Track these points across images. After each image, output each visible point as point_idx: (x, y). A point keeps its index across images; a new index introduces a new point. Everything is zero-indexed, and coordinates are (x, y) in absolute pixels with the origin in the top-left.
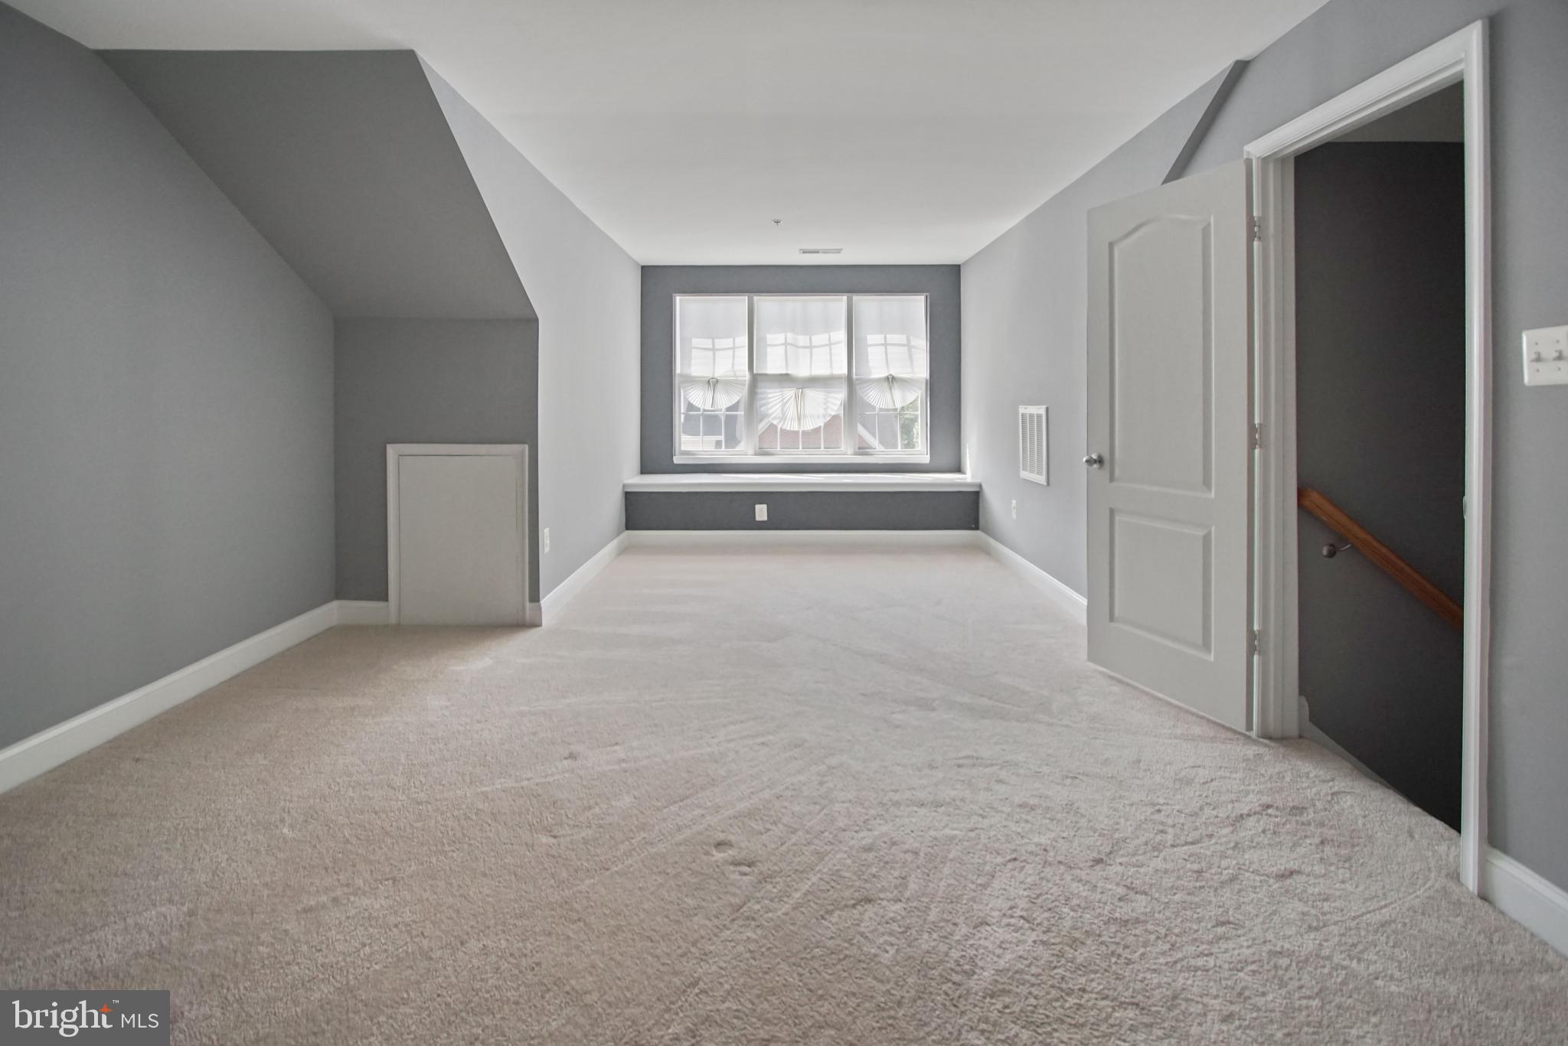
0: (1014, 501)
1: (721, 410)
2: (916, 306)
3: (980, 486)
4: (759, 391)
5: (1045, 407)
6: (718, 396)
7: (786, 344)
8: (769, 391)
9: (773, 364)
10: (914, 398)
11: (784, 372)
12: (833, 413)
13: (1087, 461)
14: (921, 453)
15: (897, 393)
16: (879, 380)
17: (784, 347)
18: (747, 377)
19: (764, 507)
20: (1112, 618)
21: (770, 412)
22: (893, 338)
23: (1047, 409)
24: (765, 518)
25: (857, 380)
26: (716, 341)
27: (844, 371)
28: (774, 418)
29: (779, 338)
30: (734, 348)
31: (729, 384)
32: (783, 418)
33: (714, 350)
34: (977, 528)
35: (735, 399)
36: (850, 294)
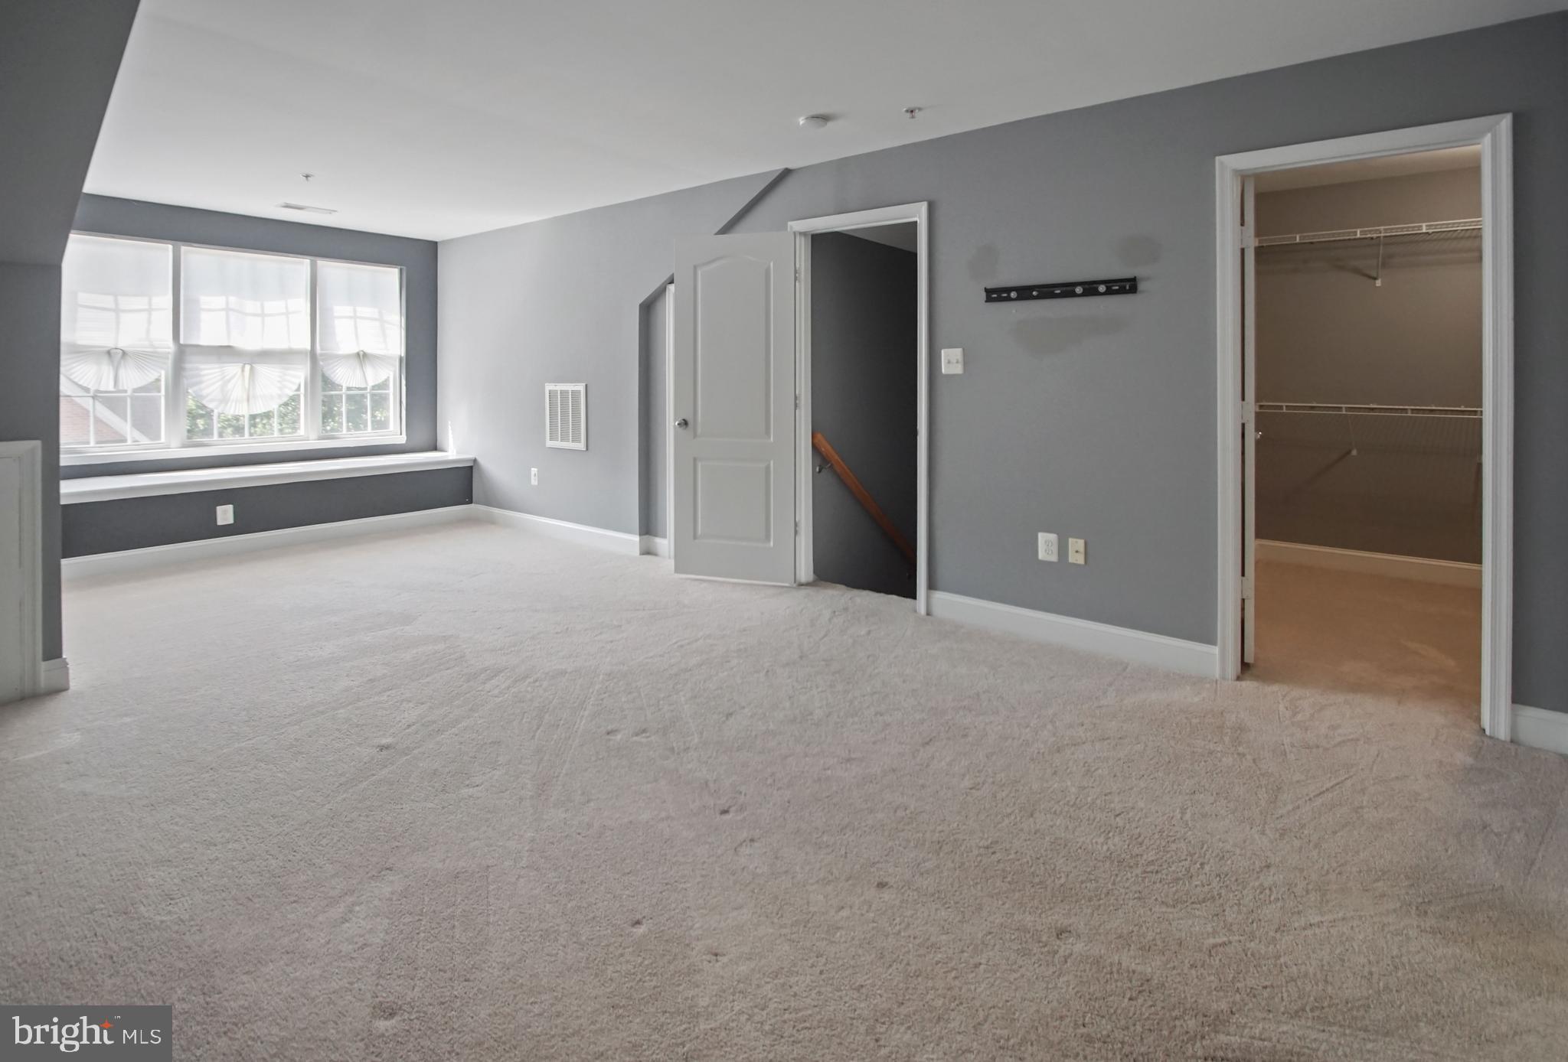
0: (534, 470)
1: (126, 391)
2: (390, 277)
3: (475, 461)
4: (188, 366)
5: (584, 384)
6: (122, 372)
7: (227, 309)
8: (202, 366)
9: (208, 331)
10: (388, 375)
11: (224, 342)
12: (291, 394)
13: (678, 424)
14: (395, 432)
15: (369, 371)
16: (348, 357)
17: (223, 313)
18: (170, 346)
19: (230, 508)
20: (695, 537)
21: (204, 393)
22: (365, 311)
23: (586, 385)
24: (231, 521)
25: (321, 355)
26: (120, 298)
27: (308, 347)
28: (212, 401)
29: (219, 301)
30: (150, 310)
31: (144, 357)
32: (225, 400)
33: (117, 311)
34: (471, 502)
35: (151, 377)
36: (312, 258)
